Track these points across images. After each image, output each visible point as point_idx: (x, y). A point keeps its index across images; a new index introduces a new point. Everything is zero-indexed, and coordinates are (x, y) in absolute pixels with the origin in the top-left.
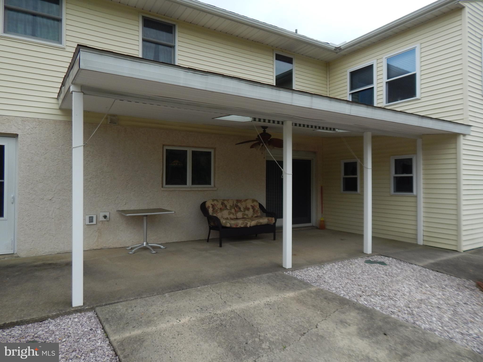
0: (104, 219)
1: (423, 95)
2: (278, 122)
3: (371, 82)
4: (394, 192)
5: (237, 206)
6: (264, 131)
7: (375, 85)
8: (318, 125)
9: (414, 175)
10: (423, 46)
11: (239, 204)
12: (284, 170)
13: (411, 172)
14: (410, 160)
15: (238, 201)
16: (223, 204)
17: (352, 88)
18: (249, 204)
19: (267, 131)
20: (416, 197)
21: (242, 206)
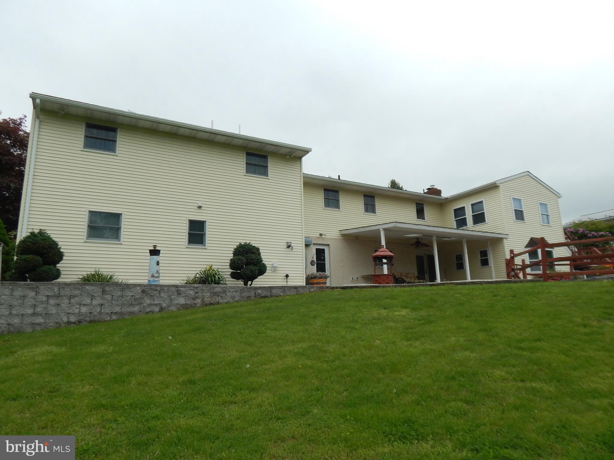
0: (356, 279)
1: (489, 221)
2: (431, 236)
3: (465, 215)
4: (481, 266)
5: (407, 276)
6: (418, 240)
7: (467, 216)
8: (442, 236)
9: (488, 257)
10: (486, 200)
11: (407, 275)
12: (434, 253)
13: (487, 256)
14: (486, 251)
15: (407, 274)
16: (401, 274)
17: (456, 217)
18: (412, 275)
19: (419, 240)
20: (490, 267)
21: (409, 276)
